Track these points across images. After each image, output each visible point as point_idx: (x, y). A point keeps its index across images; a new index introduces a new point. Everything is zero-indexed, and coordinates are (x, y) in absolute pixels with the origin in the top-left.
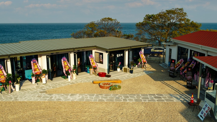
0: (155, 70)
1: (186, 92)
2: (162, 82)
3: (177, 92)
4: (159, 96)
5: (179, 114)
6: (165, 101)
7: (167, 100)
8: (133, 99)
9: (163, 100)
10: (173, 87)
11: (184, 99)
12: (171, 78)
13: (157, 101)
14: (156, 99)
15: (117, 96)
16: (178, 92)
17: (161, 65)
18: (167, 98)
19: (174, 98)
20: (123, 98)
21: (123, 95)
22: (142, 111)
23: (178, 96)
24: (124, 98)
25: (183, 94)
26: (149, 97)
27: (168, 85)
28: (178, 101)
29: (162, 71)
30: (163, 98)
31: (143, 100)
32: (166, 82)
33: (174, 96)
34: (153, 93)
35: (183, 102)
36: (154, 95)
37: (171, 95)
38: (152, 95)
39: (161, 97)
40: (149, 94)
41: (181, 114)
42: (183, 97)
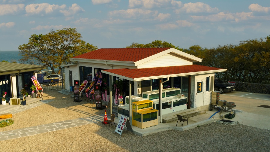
0: (54, 98)
1: (97, 113)
2: (67, 108)
3: (87, 114)
4: (68, 123)
5: (96, 135)
6: (77, 126)
7: (78, 124)
8: (35, 132)
9: (74, 126)
10: (81, 111)
11: (96, 120)
12: (77, 103)
13: (67, 127)
14: (65, 126)
15: (11, 133)
16: (89, 115)
17: (61, 92)
18: (78, 123)
19: (85, 121)
20: (19, 133)
21: (18, 130)
22: (50, 141)
23: (89, 119)
24: (21, 133)
25: (94, 115)
26: (55, 125)
27: (75, 110)
28: (90, 123)
29: (64, 97)
30: (73, 123)
31: (48, 130)
32: (71, 107)
33: (85, 120)
34: (59, 121)
35: (96, 123)
36: (61, 122)
37: (81, 119)
38: (59, 123)
39: (71, 122)
40: (54, 123)
41: (98, 134)
42: (95, 118)
